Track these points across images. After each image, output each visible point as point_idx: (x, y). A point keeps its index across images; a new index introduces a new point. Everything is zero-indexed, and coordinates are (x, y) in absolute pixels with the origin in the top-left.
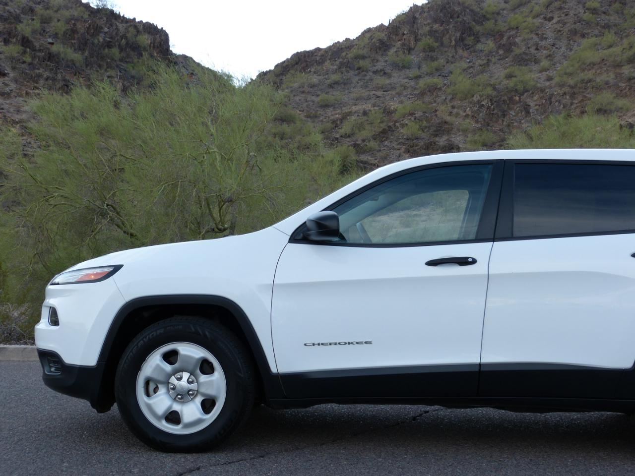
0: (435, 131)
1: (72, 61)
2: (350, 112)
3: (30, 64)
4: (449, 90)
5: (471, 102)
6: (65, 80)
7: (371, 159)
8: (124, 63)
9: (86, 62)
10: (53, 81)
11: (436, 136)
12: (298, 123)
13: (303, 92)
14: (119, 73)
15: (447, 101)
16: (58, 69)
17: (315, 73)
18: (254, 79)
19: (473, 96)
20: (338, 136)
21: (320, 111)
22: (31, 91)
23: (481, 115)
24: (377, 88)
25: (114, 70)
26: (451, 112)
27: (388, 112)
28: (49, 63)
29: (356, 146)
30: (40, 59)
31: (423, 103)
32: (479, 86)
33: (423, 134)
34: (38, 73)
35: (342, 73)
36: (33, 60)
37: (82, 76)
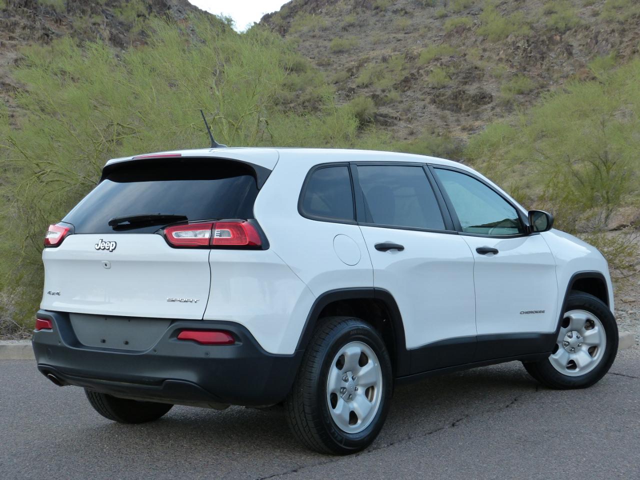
0: (464, 78)
1: (52, 6)
2: (368, 58)
3: (4, 11)
4: (480, 31)
5: (505, 44)
6: (44, 29)
7: (392, 111)
8: (110, 8)
9: (68, 7)
10: (31, 29)
11: (465, 83)
12: (310, 73)
13: (314, 37)
14: (106, 20)
15: (478, 43)
16: (37, 15)
17: (327, 14)
18: (258, 22)
19: (507, 37)
20: (354, 86)
21: (334, 58)
22: (7, 42)
23: (516, 58)
24: (398, 31)
25: (99, 16)
26: (482, 56)
27: (411, 58)
28: (25, 9)
29: (374, 97)
30: (16, 5)
31: (451, 46)
32: (514, 24)
33: (451, 81)
34: (14, 21)
35: (358, 14)
36: (7, 6)
37: (64, 24)
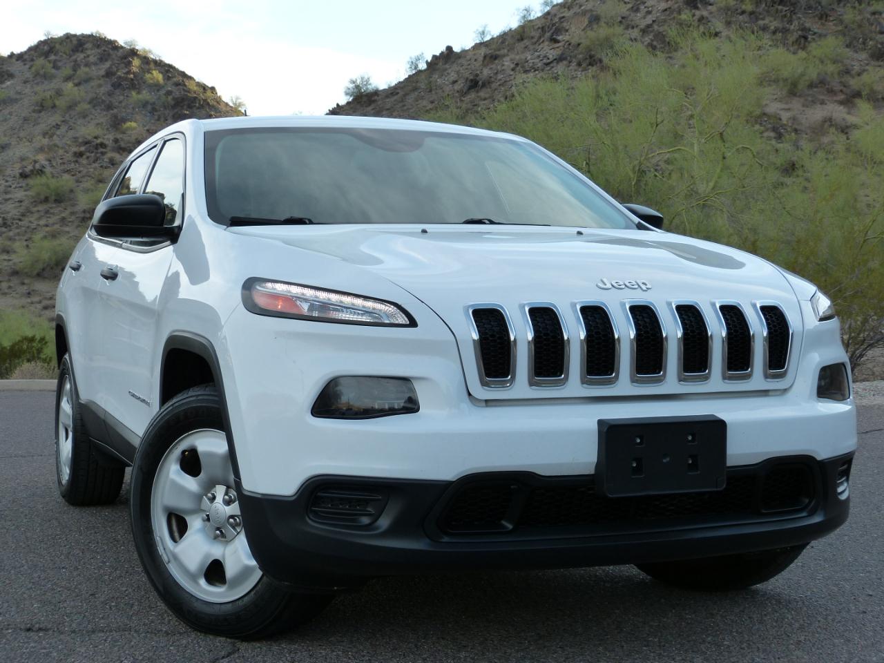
3: (752, 13)
6: (804, 29)
10: (783, 33)
16: (794, 13)
28: (780, 7)
34: (762, 26)
36: (757, 6)
37: (831, 19)
